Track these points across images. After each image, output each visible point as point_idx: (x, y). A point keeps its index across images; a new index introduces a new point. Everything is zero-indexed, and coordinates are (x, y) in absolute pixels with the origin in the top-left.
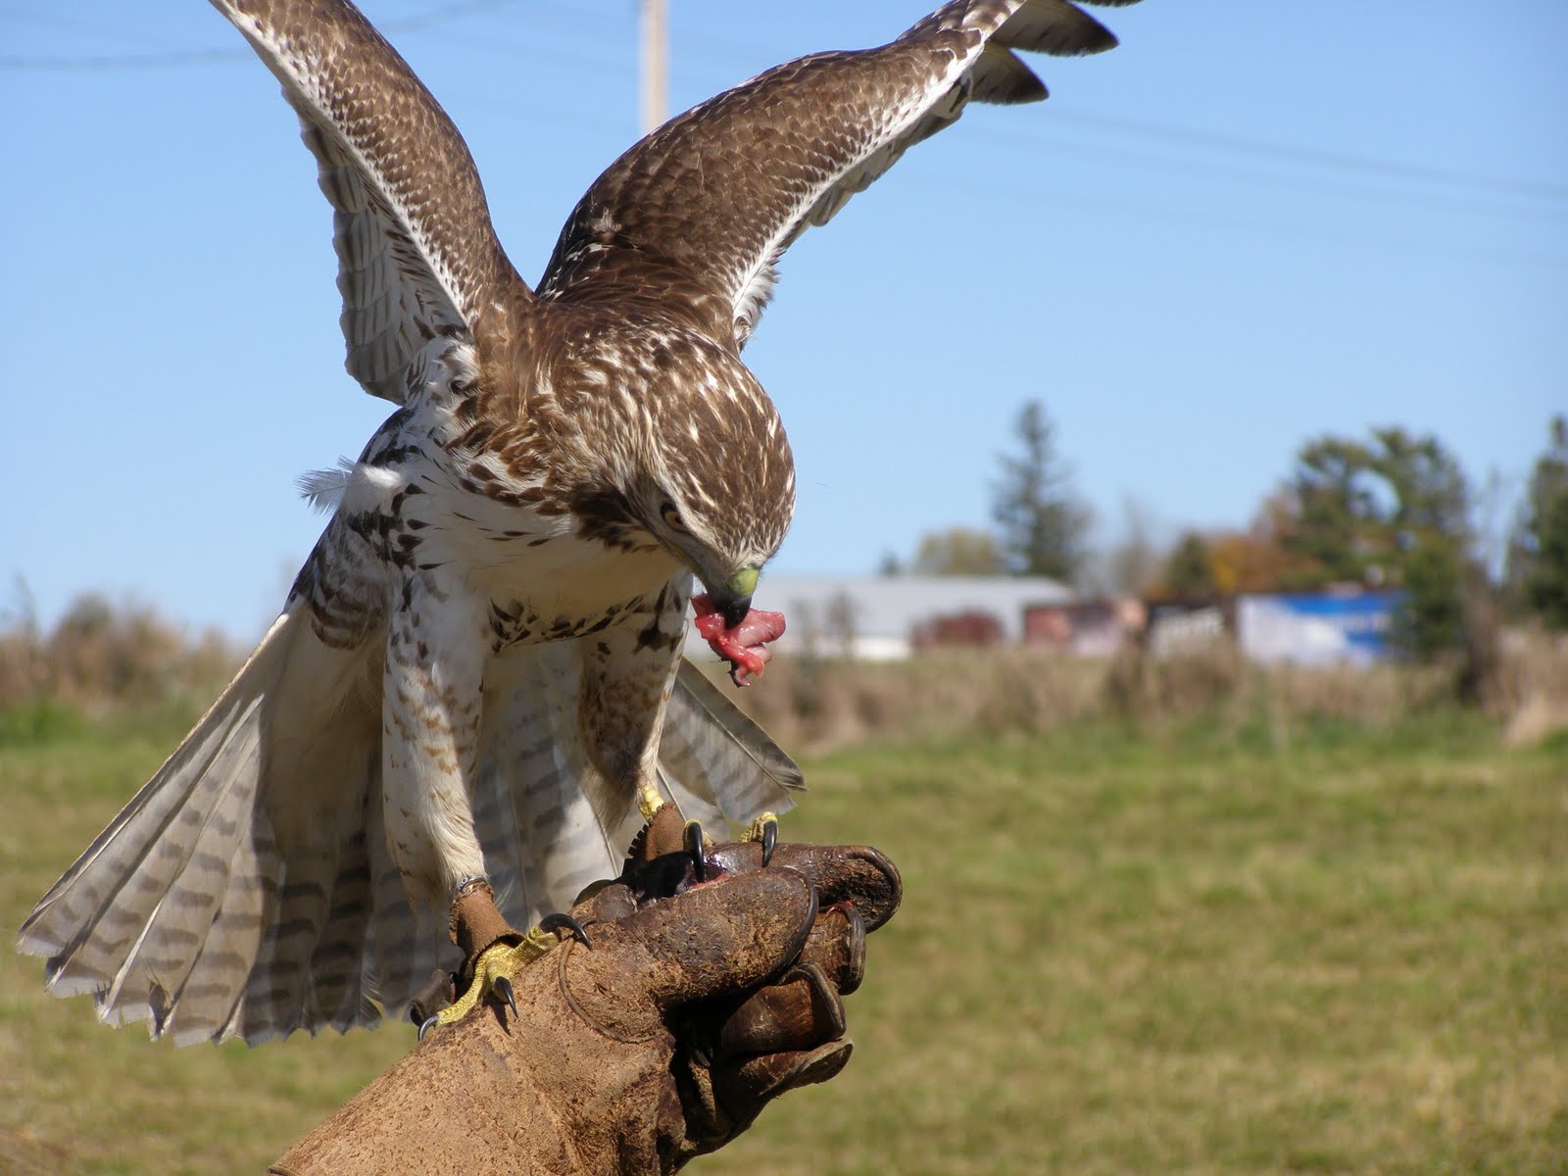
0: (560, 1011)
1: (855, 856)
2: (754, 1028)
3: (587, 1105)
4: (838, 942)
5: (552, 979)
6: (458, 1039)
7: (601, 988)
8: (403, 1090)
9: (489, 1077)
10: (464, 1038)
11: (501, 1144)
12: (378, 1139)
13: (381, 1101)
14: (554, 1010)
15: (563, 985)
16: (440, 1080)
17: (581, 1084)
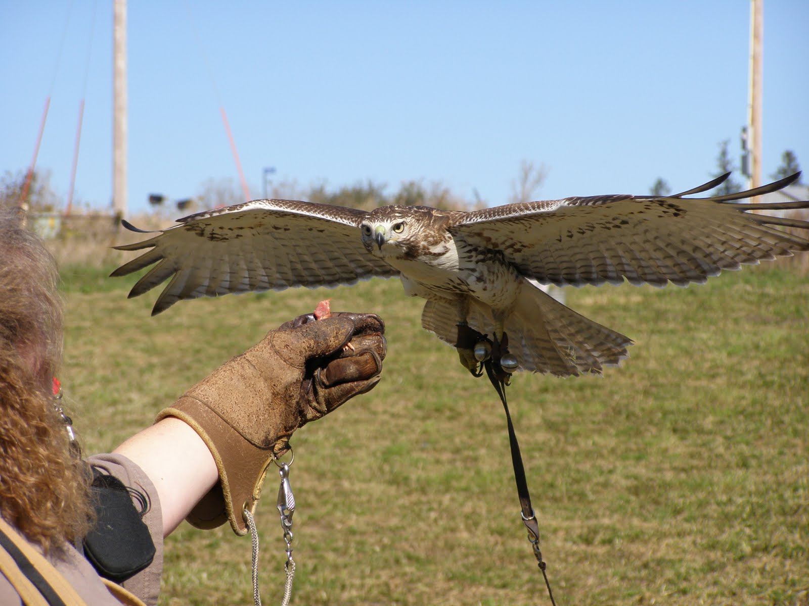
0: (272, 354)
1: (370, 317)
2: (348, 372)
3: (278, 387)
4: (377, 345)
5: (269, 344)
6: (238, 360)
7: (287, 346)
8: (223, 373)
9: (251, 371)
10: (241, 359)
11: (255, 393)
12: (217, 385)
13: (216, 376)
14: (270, 353)
15: (273, 346)
16: (235, 371)
17: (278, 379)
